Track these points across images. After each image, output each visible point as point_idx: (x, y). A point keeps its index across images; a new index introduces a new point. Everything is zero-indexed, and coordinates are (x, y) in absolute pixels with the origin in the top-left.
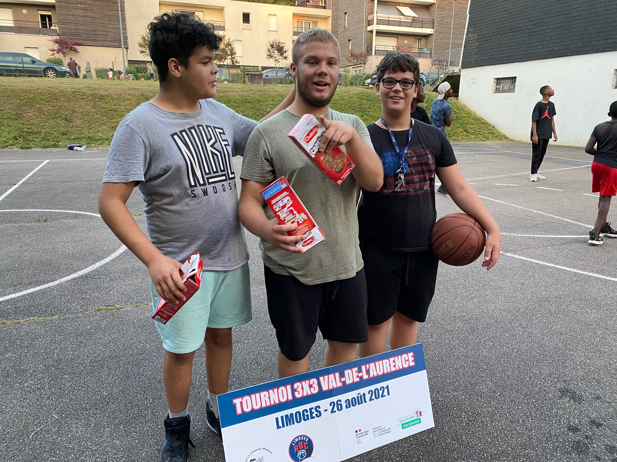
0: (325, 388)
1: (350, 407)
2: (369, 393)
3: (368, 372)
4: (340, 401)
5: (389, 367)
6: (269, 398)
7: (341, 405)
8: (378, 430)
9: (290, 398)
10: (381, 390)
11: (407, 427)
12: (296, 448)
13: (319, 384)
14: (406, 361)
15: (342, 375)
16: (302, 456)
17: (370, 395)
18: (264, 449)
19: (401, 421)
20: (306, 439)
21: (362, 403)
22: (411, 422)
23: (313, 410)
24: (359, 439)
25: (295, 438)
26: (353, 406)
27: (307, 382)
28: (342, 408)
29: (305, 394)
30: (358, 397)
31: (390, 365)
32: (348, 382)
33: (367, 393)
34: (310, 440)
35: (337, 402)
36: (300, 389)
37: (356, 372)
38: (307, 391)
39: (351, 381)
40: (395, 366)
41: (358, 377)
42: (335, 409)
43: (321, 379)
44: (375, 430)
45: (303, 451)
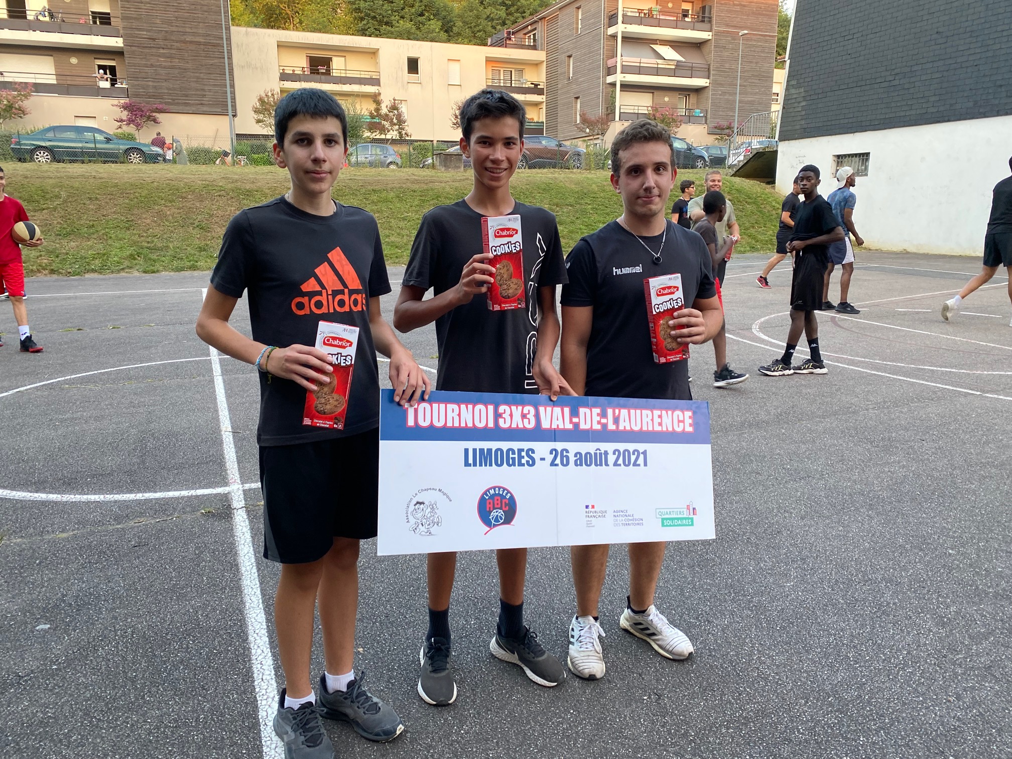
0: (545, 425)
1: (581, 465)
2: (614, 453)
3: (616, 420)
4: (567, 451)
5: (650, 423)
6: (459, 415)
7: (567, 457)
8: (622, 516)
9: (491, 424)
10: (634, 454)
11: (670, 526)
12: (490, 503)
13: (537, 416)
14: (679, 421)
15: (574, 413)
16: (497, 520)
17: (615, 456)
18: (440, 490)
19: (661, 514)
20: (507, 494)
21: (601, 465)
22: (678, 519)
23: (523, 454)
24: (589, 519)
25: (491, 489)
26: (587, 465)
27: (520, 408)
28: (568, 464)
29: (514, 426)
30: (596, 454)
31: (652, 420)
32: (583, 426)
33: (610, 452)
34: (512, 497)
35: (562, 451)
36: (506, 416)
37: (598, 415)
38: (518, 422)
39: (588, 426)
40: (660, 424)
41: (599, 423)
42: (558, 461)
43: (542, 409)
44: (617, 513)
45: (500, 513)
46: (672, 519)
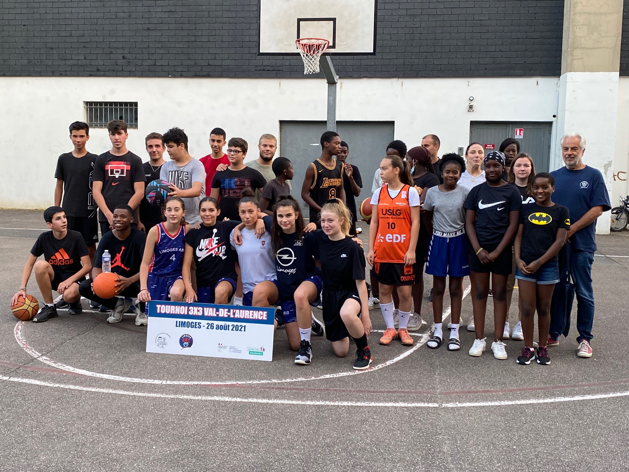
0: (206, 314)
3: (234, 314)
5: (248, 316)
6: (175, 310)
7: (213, 326)
8: (233, 349)
9: (186, 313)
10: (240, 327)
11: (252, 354)
12: (184, 340)
13: (203, 311)
14: (261, 315)
15: (217, 310)
16: (186, 345)
18: (167, 334)
19: (249, 349)
20: (190, 337)
21: (226, 330)
22: (256, 352)
23: (197, 324)
24: (219, 349)
25: (184, 335)
26: (220, 329)
27: (197, 308)
28: (213, 329)
29: (194, 314)
30: (224, 326)
33: (231, 325)
34: (192, 338)
35: (211, 324)
36: (192, 310)
37: (227, 311)
38: (196, 313)
39: (222, 316)
40: (253, 316)
41: (227, 314)
42: (209, 327)
43: (205, 309)
44: (231, 348)
45: (187, 343)
46: (254, 352)
